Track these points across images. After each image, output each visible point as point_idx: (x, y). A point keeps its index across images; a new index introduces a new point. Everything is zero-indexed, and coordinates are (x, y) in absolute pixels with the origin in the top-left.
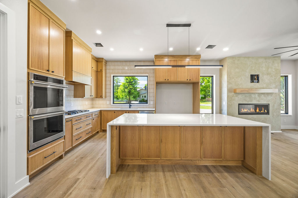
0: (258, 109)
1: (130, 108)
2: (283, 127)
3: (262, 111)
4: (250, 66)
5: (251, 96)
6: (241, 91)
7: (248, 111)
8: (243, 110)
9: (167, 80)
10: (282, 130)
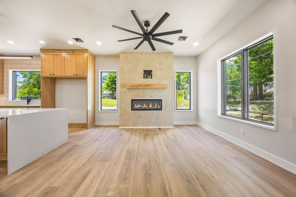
0: (151, 105)
1: (28, 104)
2: (175, 123)
3: (155, 107)
4: (143, 61)
5: (144, 91)
6: (131, 86)
7: (141, 106)
8: (136, 106)
9: (52, 75)
10: (174, 126)
